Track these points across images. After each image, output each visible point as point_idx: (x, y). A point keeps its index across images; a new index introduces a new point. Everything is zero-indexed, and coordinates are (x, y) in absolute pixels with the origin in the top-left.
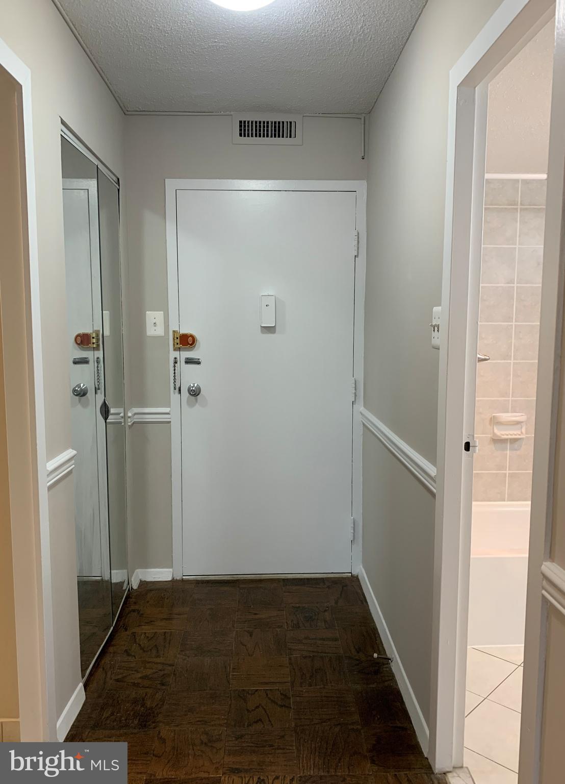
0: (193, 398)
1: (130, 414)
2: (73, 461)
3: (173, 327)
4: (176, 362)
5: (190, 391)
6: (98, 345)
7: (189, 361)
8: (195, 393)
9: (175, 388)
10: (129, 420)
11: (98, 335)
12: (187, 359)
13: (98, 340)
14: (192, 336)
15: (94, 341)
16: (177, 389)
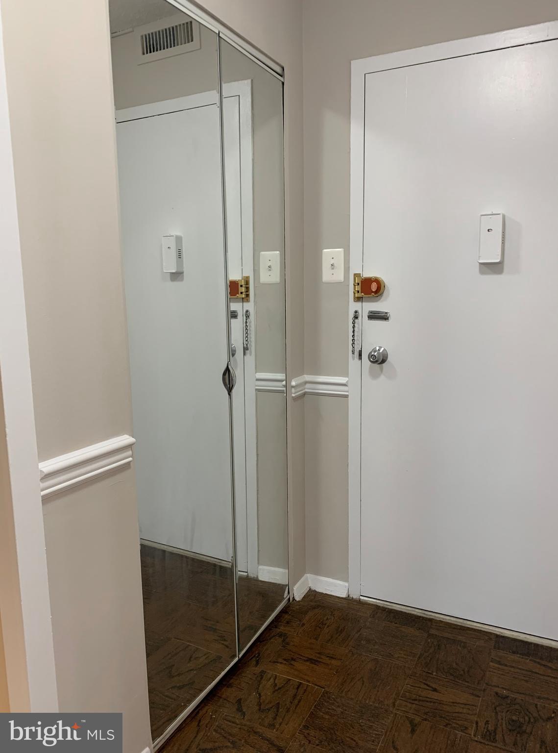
0: (376, 366)
1: (293, 383)
3: (355, 269)
4: (356, 317)
5: (370, 356)
6: (248, 295)
7: (374, 316)
8: (379, 360)
9: (353, 353)
10: (293, 390)
11: (247, 283)
12: (371, 312)
13: (247, 289)
14: (377, 281)
15: (243, 290)
16: (357, 353)
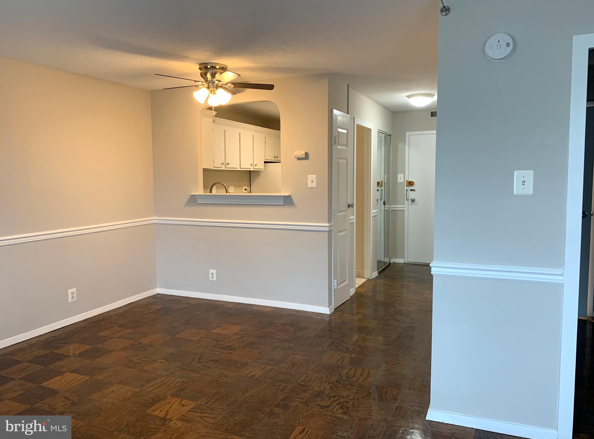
0: (413, 202)
1: (391, 207)
2: (377, 213)
3: (407, 179)
4: (407, 191)
5: (411, 200)
6: (382, 185)
7: (411, 190)
8: (413, 201)
9: (406, 199)
10: (391, 209)
11: (382, 182)
12: (410, 189)
13: (382, 184)
14: (412, 182)
15: (381, 184)
16: (407, 200)
